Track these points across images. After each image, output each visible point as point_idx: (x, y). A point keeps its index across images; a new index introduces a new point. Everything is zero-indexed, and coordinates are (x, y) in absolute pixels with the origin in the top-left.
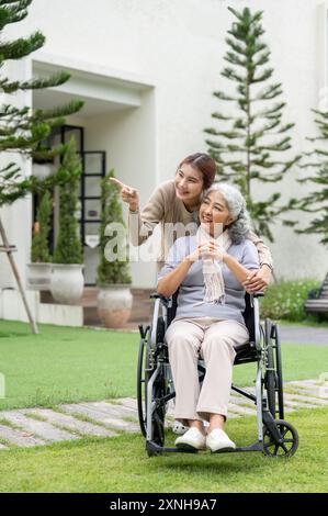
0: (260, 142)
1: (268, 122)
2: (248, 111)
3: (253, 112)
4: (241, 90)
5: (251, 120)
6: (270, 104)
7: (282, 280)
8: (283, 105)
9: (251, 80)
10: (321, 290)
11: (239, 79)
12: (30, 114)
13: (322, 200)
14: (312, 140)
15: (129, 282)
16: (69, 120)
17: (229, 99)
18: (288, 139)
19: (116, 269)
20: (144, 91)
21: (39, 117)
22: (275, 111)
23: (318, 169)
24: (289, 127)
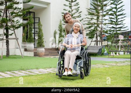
0: (74, 16)
1: (76, 11)
2: (71, 9)
3: (72, 9)
4: (70, 4)
5: (72, 11)
6: (76, 7)
8: (79, 7)
9: (72, 2)
10: (87, 48)
11: (69, 1)
12: (22, 9)
13: (88, 29)
14: (86, 15)
15: (44, 46)
16: (31, 10)
17: (67, 6)
18: (80, 15)
19: (41, 43)
20: (48, 4)
21: (24, 9)
22: (77, 9)
23: (87, 22)
24: (81, 12)
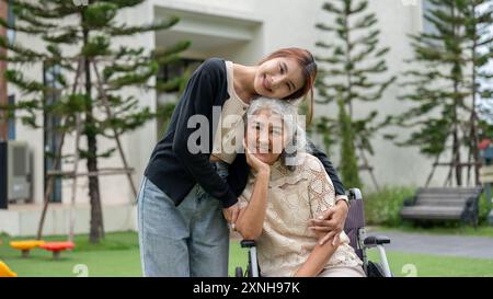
0: (358, 66)
1: (365, 48)
2: (346, 39)
3: (351, 40)
4: (339, 21)
5: (350, 47)
6: (365, 32)
7: (385, 188)
8: (377, 33)
9: (348, 12)
10: (416, 198)
11: (338, 12)
13: (419, 115)
14: (409, 62)
17: (329, 29)
18: (383, 62)
22: (370, 37)
23: (415, 87)
24: (385, 51)
